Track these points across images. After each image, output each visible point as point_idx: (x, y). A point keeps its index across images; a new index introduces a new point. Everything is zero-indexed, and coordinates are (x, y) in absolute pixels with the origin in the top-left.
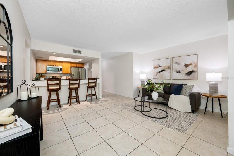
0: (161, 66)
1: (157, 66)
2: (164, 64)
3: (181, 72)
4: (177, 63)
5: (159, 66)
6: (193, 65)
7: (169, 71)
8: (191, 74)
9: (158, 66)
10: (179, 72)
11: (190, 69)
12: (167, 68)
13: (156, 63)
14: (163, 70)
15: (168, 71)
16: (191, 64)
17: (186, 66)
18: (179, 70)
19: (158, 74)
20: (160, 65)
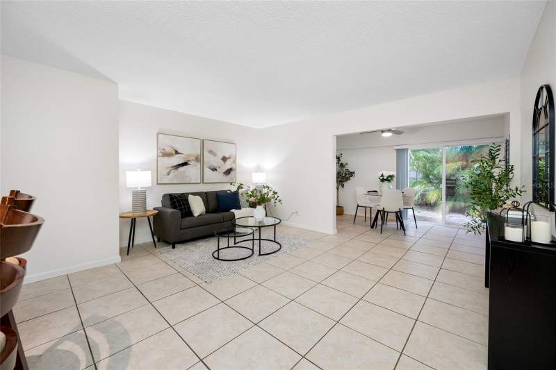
0: (179, 153)
1: (168, 150)
2: (188, 149)
3: (218, 169)
4: (211, 152)
5: (177, 152)
6: (232, 160)
7: (198, 165)
8: (229, 173)
9: (174, 152)
10: (214, 170)
11: (228, 165)
12: (194, 158)
13: (168, 143)
14: (185, 164)
15: (196, 166)
16: (230, 158)
17: (224, 159)
18: (215, 165)
19: (174, 173)
20: (179, 151)
